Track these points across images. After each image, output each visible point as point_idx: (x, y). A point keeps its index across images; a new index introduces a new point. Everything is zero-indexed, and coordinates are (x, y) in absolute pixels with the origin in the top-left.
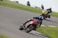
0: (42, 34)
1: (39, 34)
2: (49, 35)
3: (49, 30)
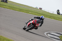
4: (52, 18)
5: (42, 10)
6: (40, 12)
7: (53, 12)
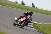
0: (38, 31)
1: (35, 31)
2: (45, 31)
3: (45, 27)
4: (26, 10)
5: (18, 3)
6: (16, 5)
7: (27, 5)
